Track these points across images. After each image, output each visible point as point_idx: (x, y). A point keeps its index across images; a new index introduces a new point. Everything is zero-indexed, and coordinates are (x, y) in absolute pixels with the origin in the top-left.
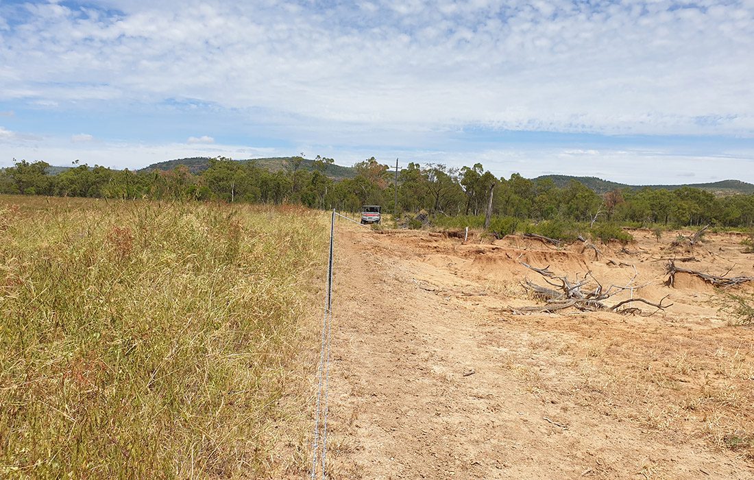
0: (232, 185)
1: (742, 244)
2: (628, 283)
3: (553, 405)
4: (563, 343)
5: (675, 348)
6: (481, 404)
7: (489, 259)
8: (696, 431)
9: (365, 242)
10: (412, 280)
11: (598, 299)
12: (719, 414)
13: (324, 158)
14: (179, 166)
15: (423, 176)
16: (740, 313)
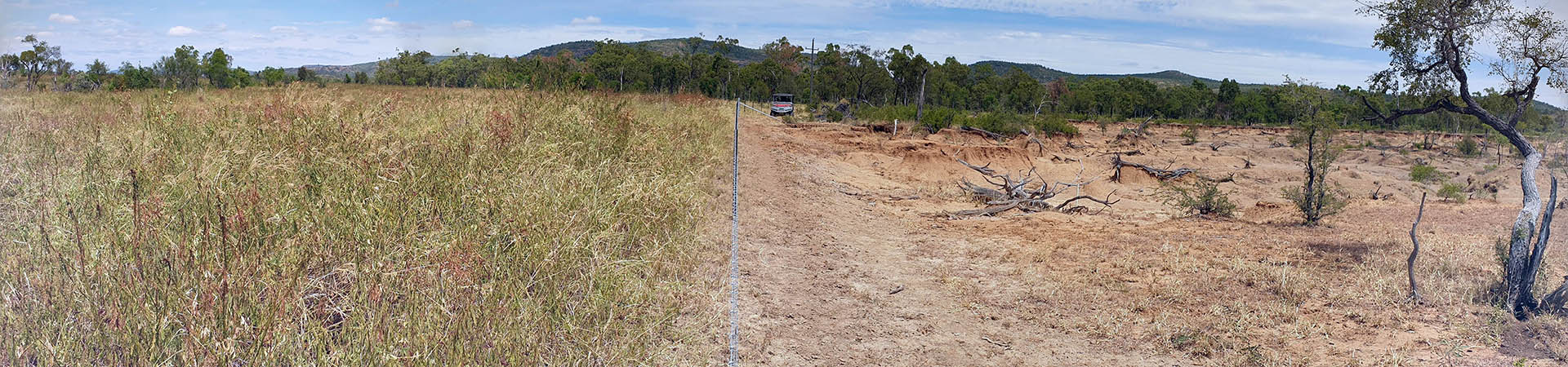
0: (621, 70)
1: (1182, 135)
2: (1073, 179)
3: (994, 322)
4: (1006, 250)
5: (1123, 246)
6: (911, 326)
7: (921, 156)
8: (1145, 334)
9: (775, 138)
10: (831, 182)
11: (1043, 198)
12: (1166, 313)
13: (727, 39)
14: (562, 51)
15: (843, 60)
16: (1183, 205)
